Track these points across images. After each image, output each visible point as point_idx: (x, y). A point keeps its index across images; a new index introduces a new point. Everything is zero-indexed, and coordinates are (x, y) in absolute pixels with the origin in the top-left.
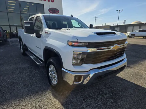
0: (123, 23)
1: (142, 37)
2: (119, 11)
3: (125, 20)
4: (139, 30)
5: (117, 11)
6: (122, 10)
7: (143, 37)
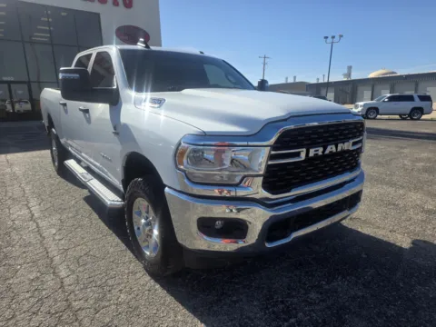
0: (345, 75)
1: (397, 117)
2: (331, 40)
3: (350, 68)
4: (389, 95)
5: (326, 38)
6: (341, 36)
7: (400, 115)
